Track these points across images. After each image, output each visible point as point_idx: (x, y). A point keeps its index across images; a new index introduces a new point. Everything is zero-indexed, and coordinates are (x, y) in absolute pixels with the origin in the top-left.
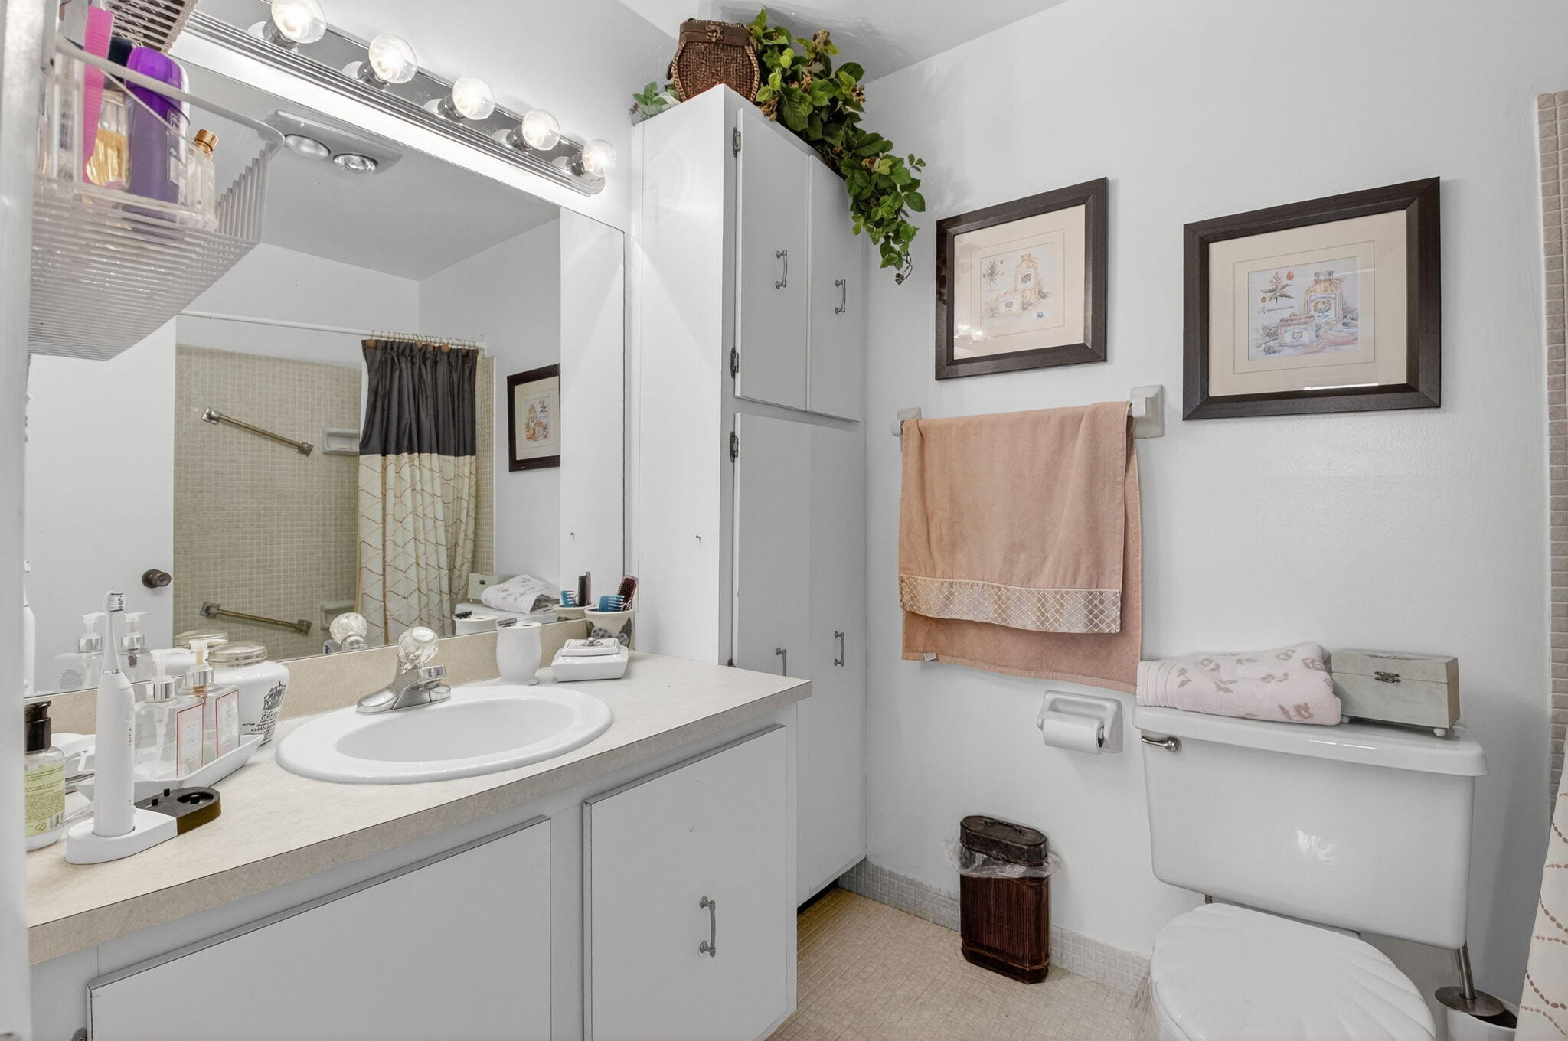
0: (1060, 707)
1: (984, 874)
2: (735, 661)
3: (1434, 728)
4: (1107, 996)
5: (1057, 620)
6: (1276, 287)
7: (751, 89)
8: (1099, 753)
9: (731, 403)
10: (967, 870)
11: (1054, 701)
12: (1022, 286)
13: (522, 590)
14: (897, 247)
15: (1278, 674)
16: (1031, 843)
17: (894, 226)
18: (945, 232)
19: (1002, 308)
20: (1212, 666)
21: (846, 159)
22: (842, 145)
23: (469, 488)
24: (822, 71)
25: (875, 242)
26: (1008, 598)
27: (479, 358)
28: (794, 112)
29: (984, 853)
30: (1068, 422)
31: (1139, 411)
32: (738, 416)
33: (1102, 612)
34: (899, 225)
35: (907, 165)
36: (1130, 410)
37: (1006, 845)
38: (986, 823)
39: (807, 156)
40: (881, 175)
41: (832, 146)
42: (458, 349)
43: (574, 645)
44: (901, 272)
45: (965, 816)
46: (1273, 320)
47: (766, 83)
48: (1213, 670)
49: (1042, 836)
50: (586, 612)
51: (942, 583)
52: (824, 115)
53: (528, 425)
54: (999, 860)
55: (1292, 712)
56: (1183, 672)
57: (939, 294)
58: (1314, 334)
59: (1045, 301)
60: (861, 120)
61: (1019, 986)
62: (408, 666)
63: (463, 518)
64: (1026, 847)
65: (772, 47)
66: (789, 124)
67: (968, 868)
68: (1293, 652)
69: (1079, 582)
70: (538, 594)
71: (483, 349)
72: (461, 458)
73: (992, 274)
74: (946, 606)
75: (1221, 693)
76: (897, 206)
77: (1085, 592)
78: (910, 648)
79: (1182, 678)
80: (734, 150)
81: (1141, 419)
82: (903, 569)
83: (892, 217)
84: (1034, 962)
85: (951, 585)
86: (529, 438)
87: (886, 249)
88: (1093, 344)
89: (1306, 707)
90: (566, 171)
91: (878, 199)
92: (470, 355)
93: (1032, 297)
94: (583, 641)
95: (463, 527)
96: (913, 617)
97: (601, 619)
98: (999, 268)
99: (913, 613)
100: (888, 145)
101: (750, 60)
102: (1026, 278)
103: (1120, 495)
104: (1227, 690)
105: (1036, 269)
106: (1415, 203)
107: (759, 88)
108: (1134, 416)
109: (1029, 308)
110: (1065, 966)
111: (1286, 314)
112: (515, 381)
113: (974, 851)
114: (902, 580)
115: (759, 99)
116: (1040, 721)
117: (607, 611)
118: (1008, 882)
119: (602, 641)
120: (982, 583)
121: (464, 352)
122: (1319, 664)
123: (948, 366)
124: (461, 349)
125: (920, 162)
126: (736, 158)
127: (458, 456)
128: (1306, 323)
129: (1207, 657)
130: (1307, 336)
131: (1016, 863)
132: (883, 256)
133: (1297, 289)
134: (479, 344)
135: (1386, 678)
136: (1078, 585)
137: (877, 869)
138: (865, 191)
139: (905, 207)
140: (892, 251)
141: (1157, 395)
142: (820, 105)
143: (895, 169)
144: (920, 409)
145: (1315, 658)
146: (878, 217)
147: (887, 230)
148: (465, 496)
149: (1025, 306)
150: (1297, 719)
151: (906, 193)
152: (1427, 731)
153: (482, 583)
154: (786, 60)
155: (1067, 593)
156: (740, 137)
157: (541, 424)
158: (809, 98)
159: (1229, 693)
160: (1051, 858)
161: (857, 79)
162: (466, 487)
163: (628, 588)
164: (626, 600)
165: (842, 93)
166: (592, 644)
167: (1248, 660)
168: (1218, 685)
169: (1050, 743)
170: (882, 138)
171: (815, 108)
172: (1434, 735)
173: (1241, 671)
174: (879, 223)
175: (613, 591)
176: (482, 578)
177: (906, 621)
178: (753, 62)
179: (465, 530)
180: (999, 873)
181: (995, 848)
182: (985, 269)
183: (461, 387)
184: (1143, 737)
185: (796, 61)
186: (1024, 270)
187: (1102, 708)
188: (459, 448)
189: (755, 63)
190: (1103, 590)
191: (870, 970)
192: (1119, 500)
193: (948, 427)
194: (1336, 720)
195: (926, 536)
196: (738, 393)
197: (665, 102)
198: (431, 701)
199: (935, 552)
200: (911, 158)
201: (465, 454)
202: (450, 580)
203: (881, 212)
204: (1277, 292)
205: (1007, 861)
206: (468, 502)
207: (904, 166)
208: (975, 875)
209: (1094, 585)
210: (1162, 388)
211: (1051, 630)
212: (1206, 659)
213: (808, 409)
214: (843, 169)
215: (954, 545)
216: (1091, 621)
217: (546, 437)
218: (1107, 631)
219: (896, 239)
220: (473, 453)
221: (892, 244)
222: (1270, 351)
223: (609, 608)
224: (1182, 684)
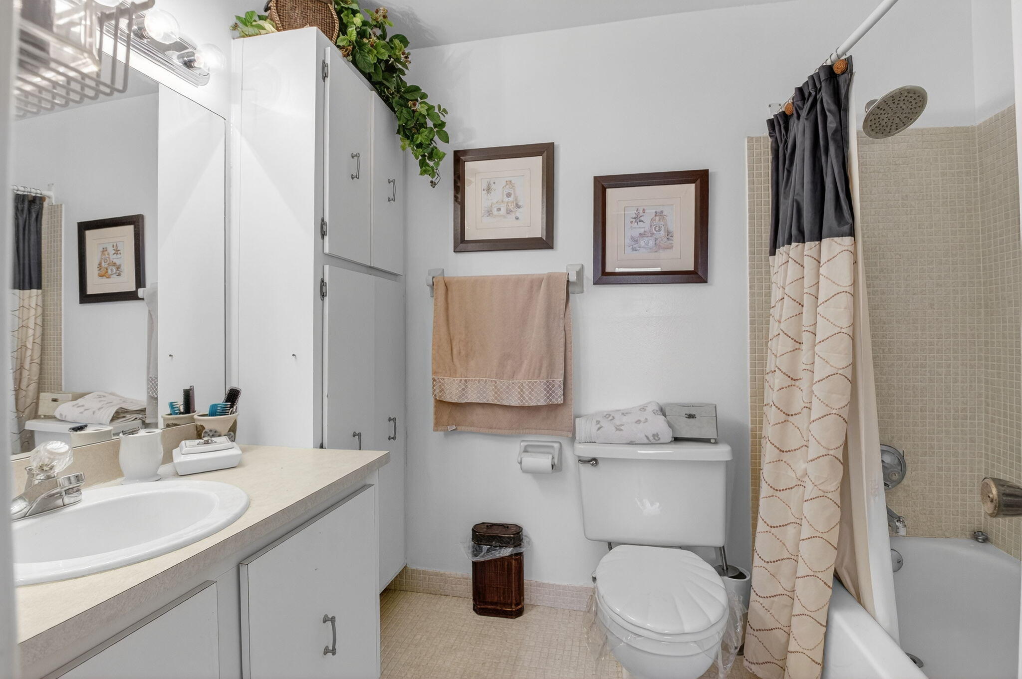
0: (529, 449)
1: (489, 557)
2: (325, 444)
3: (710, 439)
4: (557, 613)
5: (530, 398)
6: (638, 216)
7: (333, 34)
8: (553, 472)
9: (324, 258)
10: (478, 557)
11: (526, 447)
12: (506, 199)
13: (99, 405)
14: (431, 163)
15: (642, 419)
16: (515, 533)
17: (429, 150)
18: (459, 158)
19: (495, 212)
20: (611, 418)
21: (396, 99)
22: (395, 88)
23: (36, 318)
24: (380, 35)
25: (417, 158)
26: (501, 387)
27: (46, 204)
28: (364, 59)
29: (488, 545)
30: (535, 283)
31: (573, 278)
32: (327, 267)
33: (553, 392)
34: (433, 150)
35: (437, 111)
36: (568, 278)
37: (500, 537)
38: (487, 526)
39: (370, 91)
40: (421, 114)
41: (388, 88)
42: (24, 195)
43: (189, 445)
44: (434, 180)
45: (475, 524)
46: (636, 233)
47: (345, 33)
48: (612, 420)
49: (520, 527)
50: (196, 417)
51: (461, 380)
52: (383, 65)
53: (100, 264)
54: (497, 547)
55: (651, 438)
56: (598, 422)
57: (456, 198)
58: (654, 243)
59: (520, 210)
60: (406, 75)
61: (510, 621)
62: (42, 476)
63: (29, 346)
64: (512, 536)
65: (347, 9)
66: (360, 66)
67: (477, 556)
68: (647, 407)
69: (542, 375)
70: (119, 406)
71: (49, 197)
72: (27, 292)
73: (489, 189)
74: (463, 395)
75: (618, 432)
76: (431, 136)
77: (545, 381)
78: (437, 424)
79: (599, 426)
80: (323, 76)
81: (574, 283)
82: (434, 373)
83: (428, 143)
84: (517, 605)
85: (466, 381)
86: (101, 276)
87: (423, 164)
88: (546, 238)
89: (657, 435)
90: (177, 62)
91: (418, 130)
92: (38, 202)
93: (511, 207)
94: (198, 441)
95: (29, 353)
96: (440, 403)
97: (210, 423)
98: (493, 186)
99: (441, 401)
100: (424, 96)
101: (332, 15)
102: (509, 195)
103: (562, 325)
104: (621, 430)
105: (514, 190)
106: (698, 181)
107: (338, 36)
108: (570, 280)
109: (511, 213)
110: (532, 603)
111: (642, 231)
112: (84, 227)
113: (482, 545)
114: (434, 380)
115: (341, 44)
116: (519, 459)
117: (216, 416)
118: (502, 559)
119: (214, 439)
120: (485, 379)
121: (30, 199)
122: (659, 412)
123: (462, 243)
124: (27, 195)
125: (445, 110)
126: (324, 82)
127: (23, 289)
128: (651, 236)
129: (608, 413)
130: (651, 243)
131: (506, 547)
132: (421, 168)
133: (647, 219)
134: (45, 193)
135: (691, 416)
136: (541, 377)
137: (413, 571)
138: (409, 123)
139: (436, 138)
140: (428, 165)
141: (580, 270)
142: (382, 58)
143: (430, 112)
144: (443, 270)
145: (657, 409)
146: (418, 142)
147: (425, 151)
148: (31, 324)
149: (509, 212)
150: (653, 441)
151: (437, 129)
152: (707, 441)
153: (55, 400)
154: (358, 20)
155: (536, 382)
156: (328, 67)
157: (114, 264)
158: (375, 52)
159: (621, 432)
160: (525, 541)
161: (405, 48)
162: (33, 318)
163: (233, 396)
164: (232, 406)
165: (395, 54)
166: (207, 443)
167: (627, 413)
168: (616, 428)
169: (525, 471)
170: (421, 90)
171: (378, 59)
172: (711, 443)
173: (625, 419)
174: (420, 146)
175: (220, 399)
176: (55, 396)
177: (435, 407)
178: (334, 16)
179: (31, 356)
180: (497, 555)
181: (494, 540)
182: (485, 186)
183: (27, 228)
184: (580, 460)
185: (365, 23)
186: (507, 191)
187: (552, 447)
188: (24, 282)
189: (335, 17)
190: (554, 379)
191: (418, 637)
192: (562, 328)
193: (462, 282)
194: (670, 439)
195: (450, 352)
196: (327, 251)
197: (264, 29)
198: (64, 505)
199: (455, 360)
200: (439, 107)
201: (31, 288)
202: (17, 399)
203: (420, 139)
204: (638, 219)
205: (501, 547)
206: (34, 330)
207: (435, 111)
208: (482, 559)
209: (549, 378)
210: (582, 265)
211: (527, 404)
212: (607, 415)
213: (372, 265)
214: (394, 105)
215: (467, 356)
216: (548, 398)
217: (119, 275)
218: (556, 403)
219: (431, 157)
220: (39, 287)
221: (427, 161)
222: (634, 249)
223: (217, 413)
224: (599, 429)
